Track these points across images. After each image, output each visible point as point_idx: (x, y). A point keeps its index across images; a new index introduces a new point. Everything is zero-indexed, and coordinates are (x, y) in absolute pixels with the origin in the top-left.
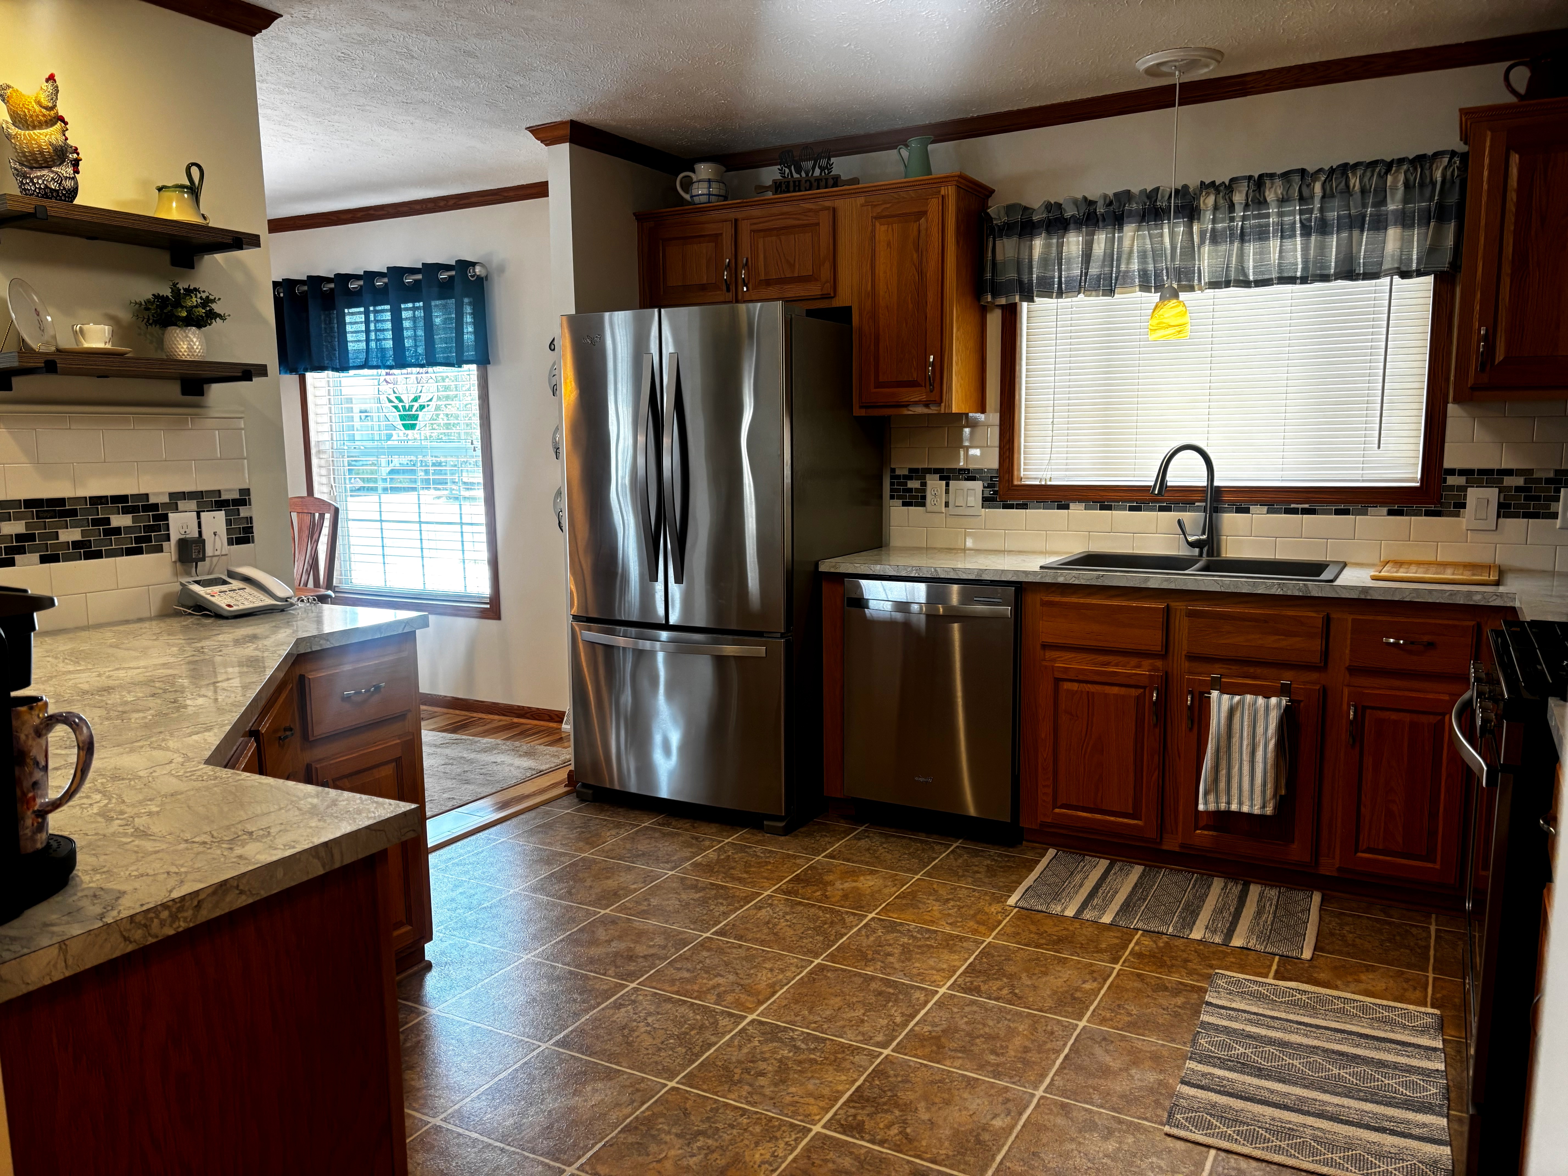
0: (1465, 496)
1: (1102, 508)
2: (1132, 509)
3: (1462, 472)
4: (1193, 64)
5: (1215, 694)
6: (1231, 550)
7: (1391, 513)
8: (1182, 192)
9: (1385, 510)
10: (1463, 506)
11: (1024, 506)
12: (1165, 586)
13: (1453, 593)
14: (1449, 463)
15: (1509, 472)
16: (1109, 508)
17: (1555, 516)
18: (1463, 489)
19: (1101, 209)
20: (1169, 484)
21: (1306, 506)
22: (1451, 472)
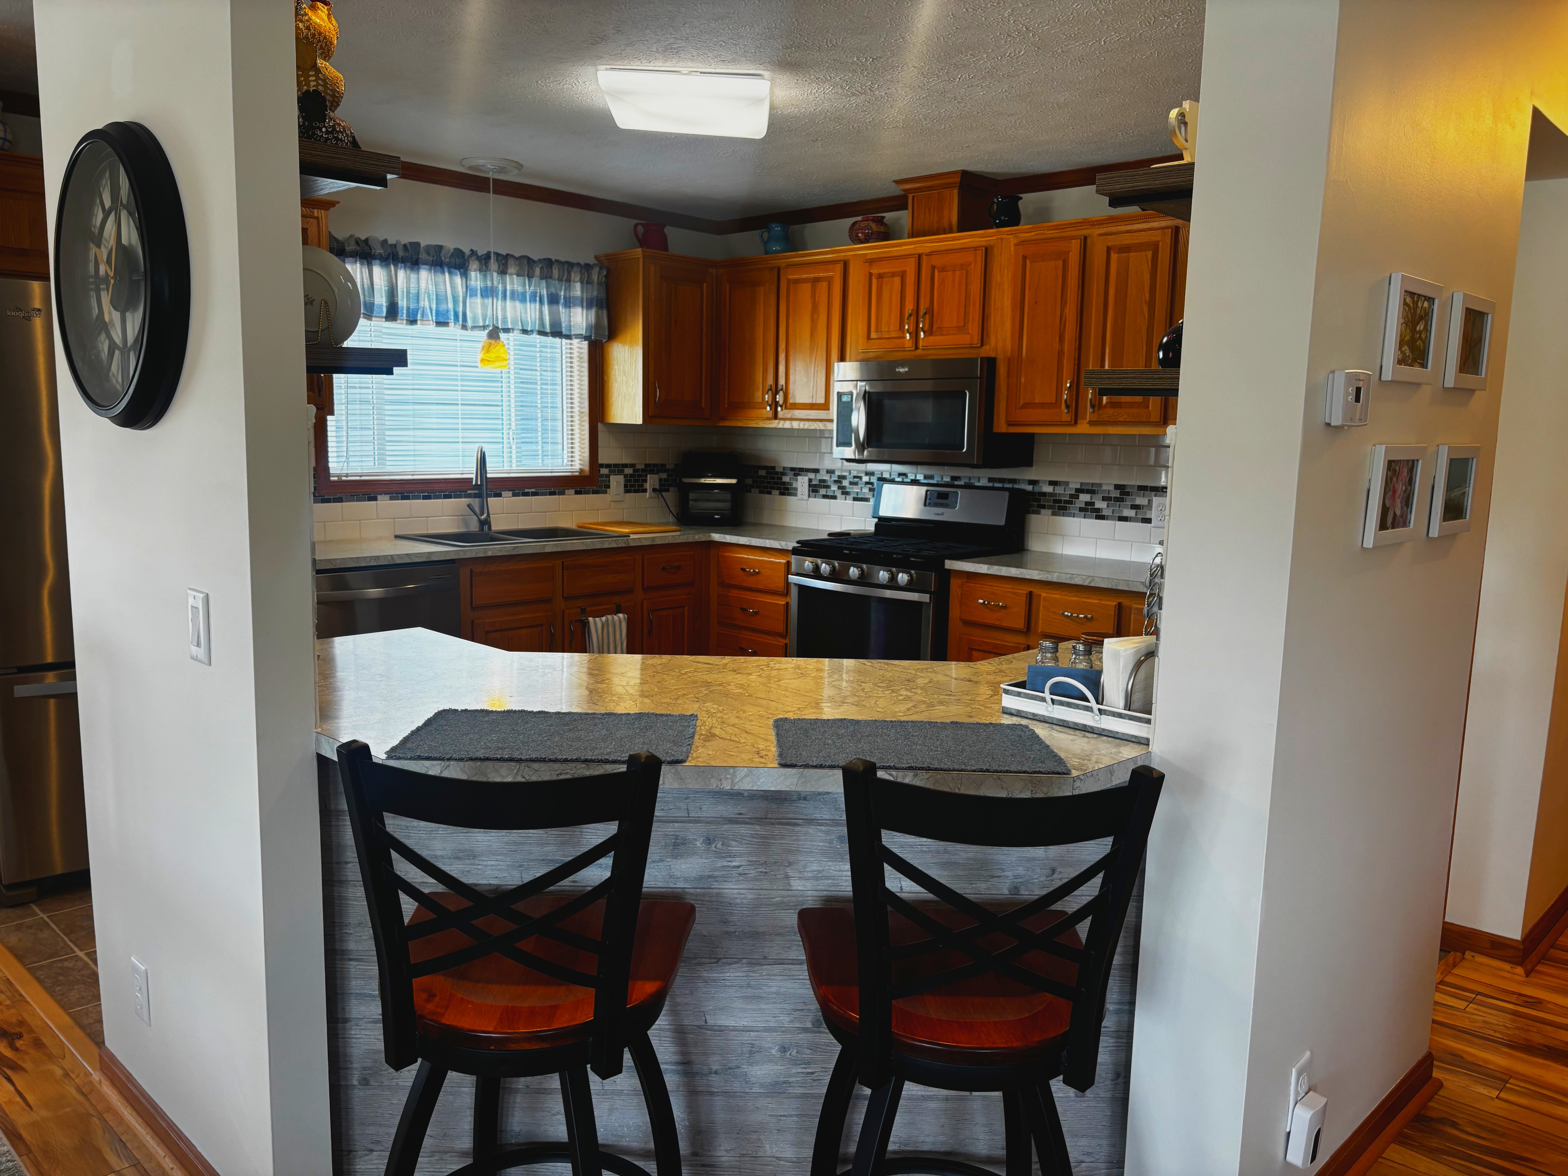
0: (609, 480)
1: (403, 498)
2: (425, 498)
3: (608, 466)
4: (502, 170)
5: (591, 619)
6: (497, 525)
7: (577, 493)
8: (458, 253)
9: (573, 491)
10: (609, 487)
11: (340, 500)
12: (555, 550)
13: (653, 539)
14: (601, 461)
15: (625, 466)
16: (408, 498)
17: (645, 491)
18: (608, 476)
19: (401, 254)
20: (489, 476)
21: (534, 490)
22: (602, 466)
